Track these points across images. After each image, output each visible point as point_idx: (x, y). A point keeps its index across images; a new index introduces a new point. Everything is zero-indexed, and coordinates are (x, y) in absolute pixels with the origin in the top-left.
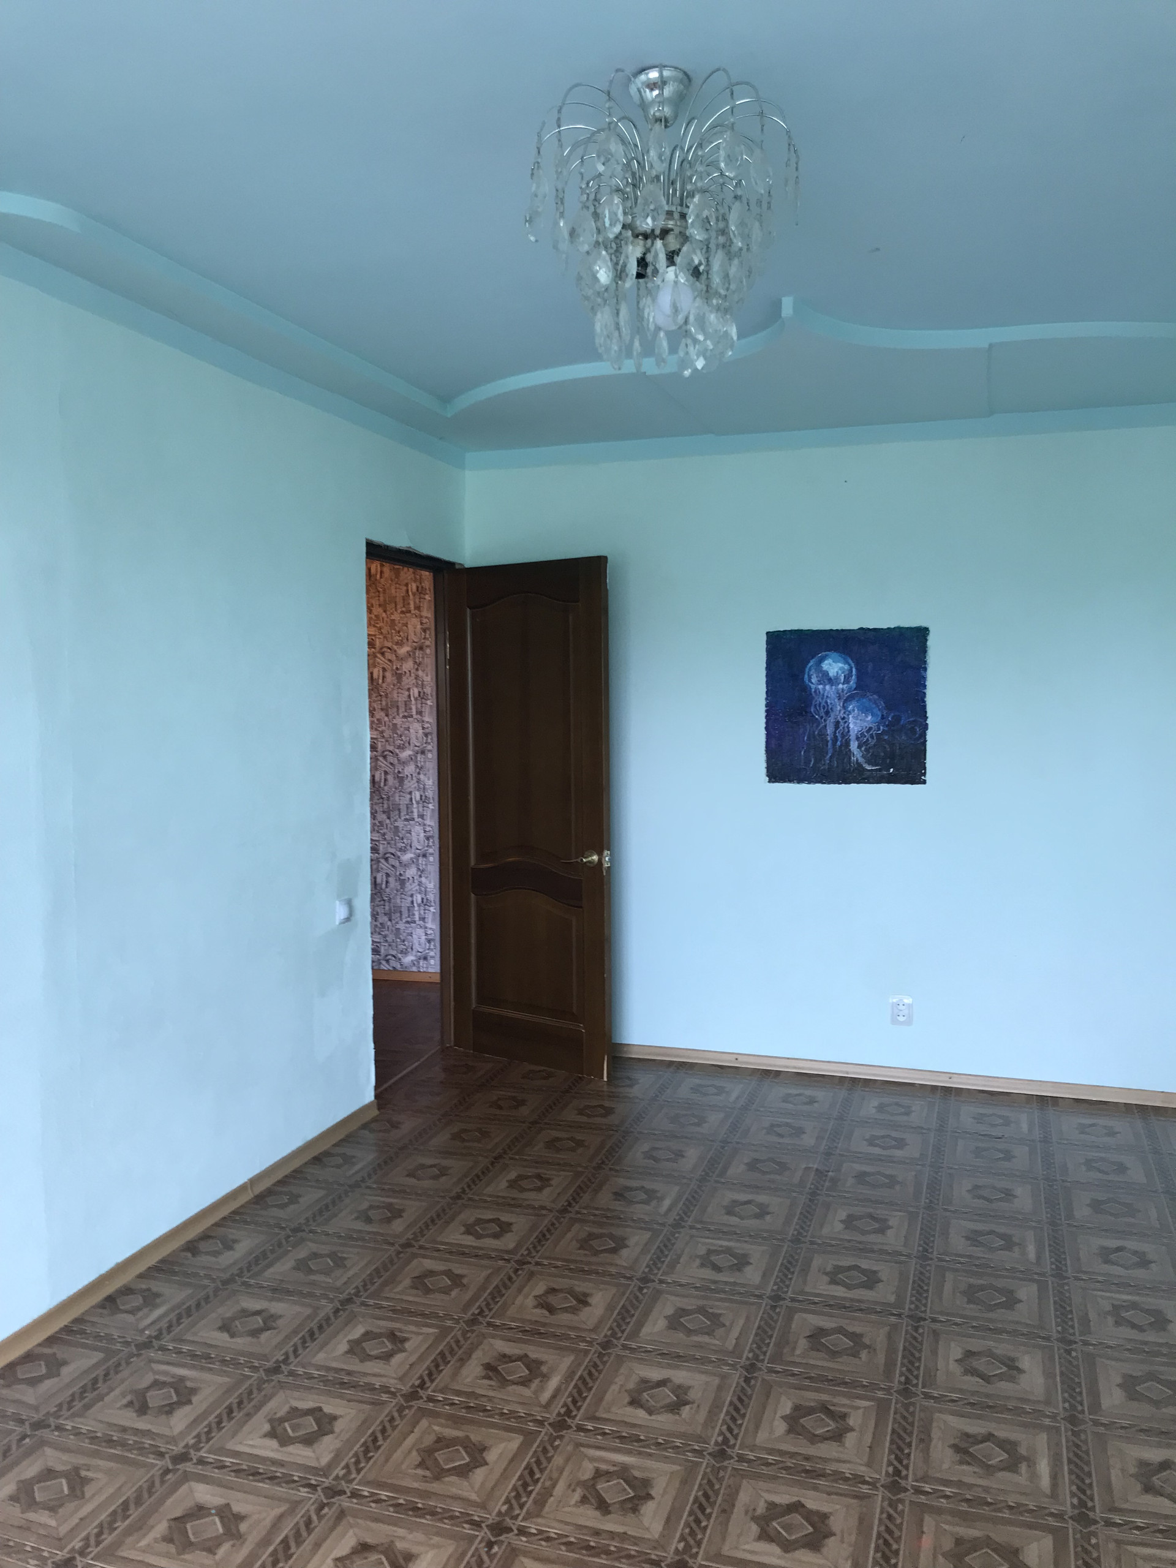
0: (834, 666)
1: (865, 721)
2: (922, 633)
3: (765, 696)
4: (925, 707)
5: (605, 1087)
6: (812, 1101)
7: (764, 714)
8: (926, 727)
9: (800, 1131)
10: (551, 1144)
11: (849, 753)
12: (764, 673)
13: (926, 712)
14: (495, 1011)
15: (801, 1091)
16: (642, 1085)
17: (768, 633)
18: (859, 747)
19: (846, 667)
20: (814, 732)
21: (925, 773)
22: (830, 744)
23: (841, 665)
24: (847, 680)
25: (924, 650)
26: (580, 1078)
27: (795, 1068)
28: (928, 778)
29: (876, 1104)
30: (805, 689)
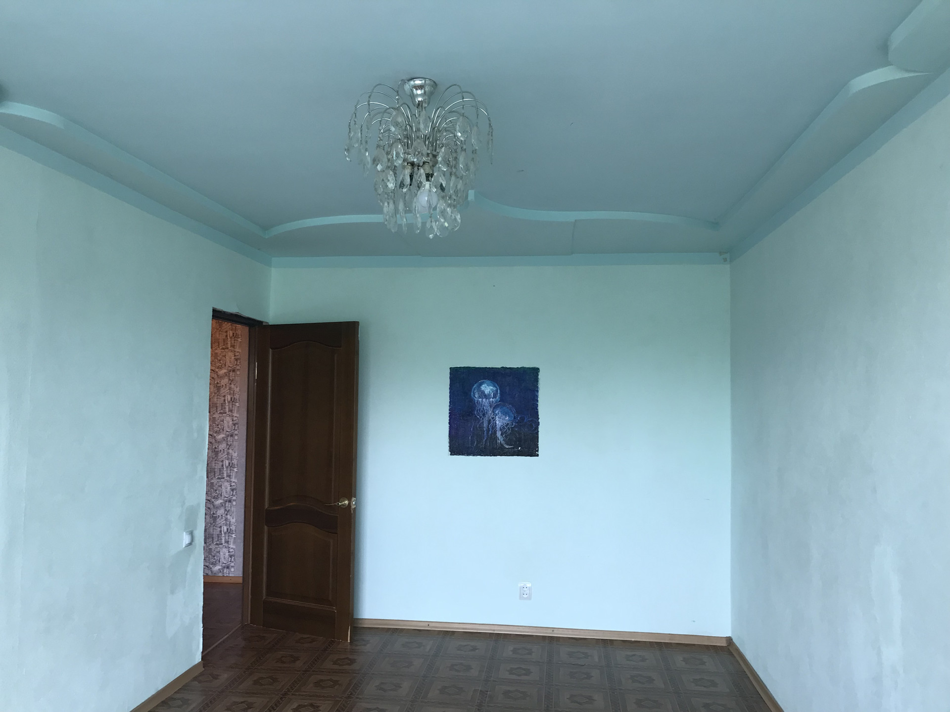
0: (487, 388)
1: (505, 420)
2: (535, 371)
3: (448, 404)
4: (537, 412)
5: (349, 646)
6: (474, 649)
7: (448, 415)
8: (538, 424)
9: (469, 668)
10: (318, 684)
11: (496, 438)
12: (448, 391)
13: (538, 415)
14: (279, 600)
15: (468, 643)
16: (371, 645)
17: (450, 368)
18: (502, 434)
19: (495, 389)
20: (476, 425)
21: (538, 450)
22: (485, 432)
23: (491, 387)
24: (495, 397)
25: (536, 380)
26: (332, 641)
27: (464, 629)
28: (540, 453)
29: (512, 649)
30: (471, 400)
